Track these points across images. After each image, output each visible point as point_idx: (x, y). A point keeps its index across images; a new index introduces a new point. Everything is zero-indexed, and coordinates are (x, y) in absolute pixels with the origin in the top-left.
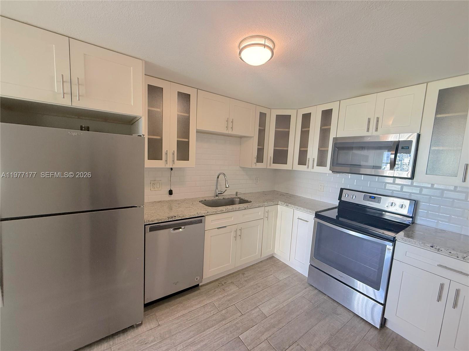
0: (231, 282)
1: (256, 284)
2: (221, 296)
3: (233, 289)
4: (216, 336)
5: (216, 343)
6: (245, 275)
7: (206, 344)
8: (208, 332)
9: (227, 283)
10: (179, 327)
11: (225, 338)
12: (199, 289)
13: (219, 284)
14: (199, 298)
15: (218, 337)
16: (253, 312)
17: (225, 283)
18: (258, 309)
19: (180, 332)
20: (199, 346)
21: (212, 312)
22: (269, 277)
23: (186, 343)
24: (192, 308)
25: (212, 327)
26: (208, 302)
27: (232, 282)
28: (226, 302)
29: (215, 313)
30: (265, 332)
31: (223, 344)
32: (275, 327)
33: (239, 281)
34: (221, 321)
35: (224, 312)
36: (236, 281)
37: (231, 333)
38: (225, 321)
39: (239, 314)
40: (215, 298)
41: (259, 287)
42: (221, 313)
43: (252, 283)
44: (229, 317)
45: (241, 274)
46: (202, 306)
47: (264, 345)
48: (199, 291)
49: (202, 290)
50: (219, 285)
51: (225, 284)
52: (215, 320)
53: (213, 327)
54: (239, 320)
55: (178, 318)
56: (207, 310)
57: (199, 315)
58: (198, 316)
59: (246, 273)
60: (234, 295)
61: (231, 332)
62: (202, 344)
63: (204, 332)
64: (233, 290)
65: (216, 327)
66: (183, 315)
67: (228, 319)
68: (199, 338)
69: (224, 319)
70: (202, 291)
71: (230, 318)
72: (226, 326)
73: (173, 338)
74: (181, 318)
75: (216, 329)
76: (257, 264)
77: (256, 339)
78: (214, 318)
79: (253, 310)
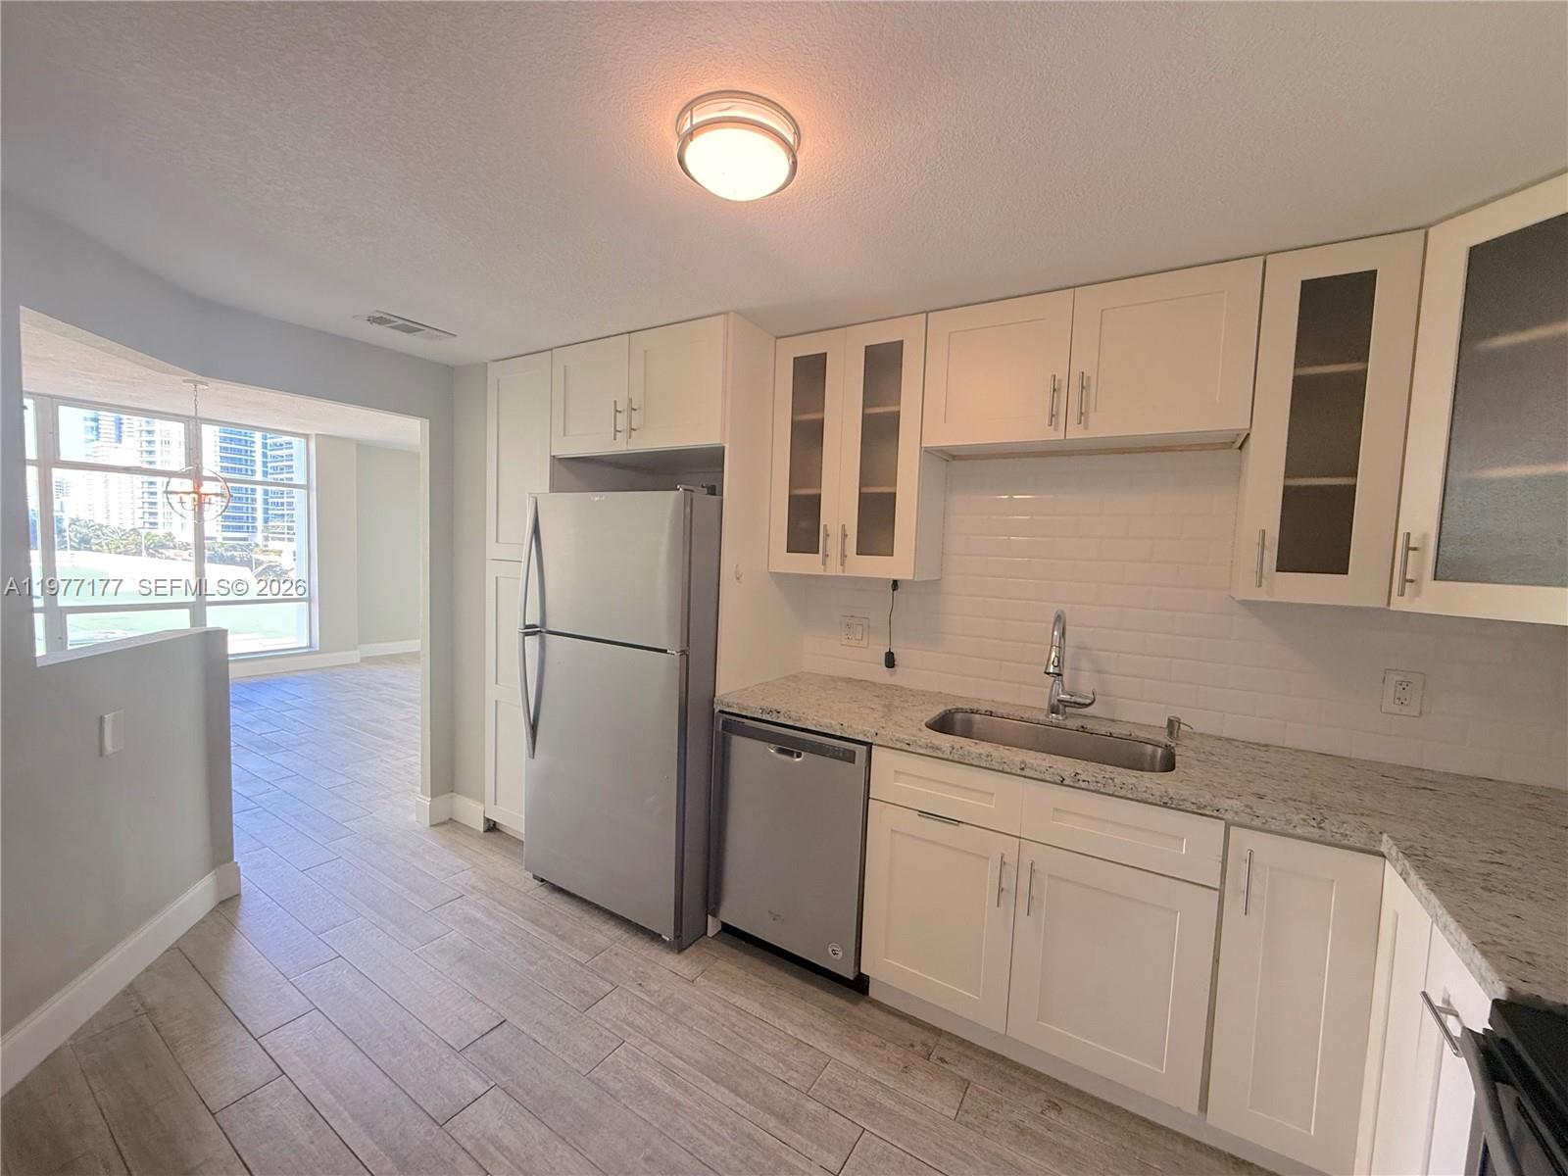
0: (965, 1076)
2: (870, 1072)
3: (940, 1099)
4: (714, 1119)
5: (691, 1129)
6: (1052, 1114)
7: (678, 1104)
8: (723, 1094)
9: (948, 1067)
10: (703, 1019)
11: (718, 1149)
12: (855, 1003)
13: (924, 1044)
14: (821, 1016)
15: (715, 1126)
17: (942, 1060)
19: (691, 1029)
20: (668, 1090)
21: (791, 1072)
23: (665, 1056)
24: (777, 1020)
25: (739, 1095)
26: (822, 1045)
27: (964, 1080)
28: (858, 1099)
29: (793, 1084)
31: (697, 1151)
33: (997, 1102)
34: (772, 1113)
35: (812, 1106)
37: (742, 1162)
38: (778, 1125)
40: (849, 1059)
42: (804, 1101)
44: (800, 1133)
45: (1042, 1096)
46: (799, 1037)
48: (848, 1004)
49: (860, 1011)
50: (918, 1048)
51: (939, 1062)
52: (766, 1095)
53: (740, 1101)
54: (807, 1170)
55: (727, 1005)
56: (791, 1059)
57: (765, 1045)
58: (761, 1047)
59: (1073, 1115)
60: (907, 1112)
61: (748, 1158)
62: (678, 1095)
63: (714, 1084)
64: (924, 1099)
65: (743, 1107)
66: (740, 1011)
67: (789, 1132)
68: (690, 1079)
69: (782, 1118)
70: (855, 1011)
71: (798, 1136)
72: (760, 1134)
73: (671, 1024)
74: (733, 1010)
75: (738, 1109)
76: (1188, 1141)
78: (772, 1088)
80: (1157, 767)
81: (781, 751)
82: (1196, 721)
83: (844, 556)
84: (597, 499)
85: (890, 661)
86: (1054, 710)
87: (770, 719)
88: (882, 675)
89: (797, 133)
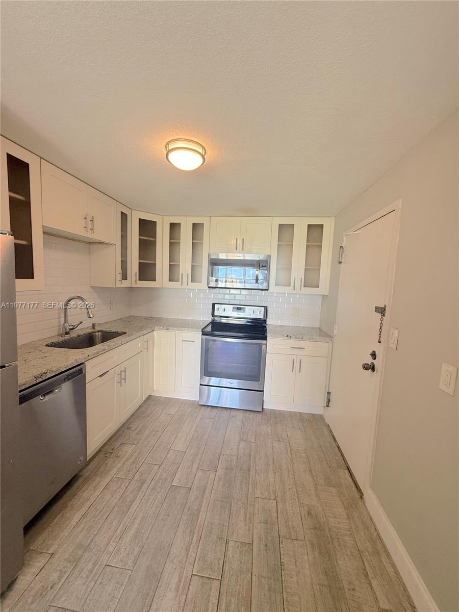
0: (119, 444)
1: (153, 430)
2: (119, 465)
3: (128, 450)
4: (147, 502)
5: (153, 508)
6: (132, 429)
7: (143, 518)
8: (135, 506)
9: (116, 448)
10: (89, 532)
11: (159, 496)
14: (89, 485)
16: (169, 456)
17: (112, 449)
18: (172, 452)
19: (96, 535)
20: (136, 526)
21: (122, 486)
22: (160, 417)
23: (116, 537)
24: (91, 501)
25: (135, 499)
26: (107, 481)
27: (121, 444)
28: (132, 466)
29: (127, 485)
30: (192, 464)
31: (162, 502)
32: (198, 455)
33: (129, 437)
34: (141, 487)
35: (137, 477)
36: (126, 440)
37: (162, 488)
38: (146, 483)
39: (157, 467)
40: (115, 470)
41: (158, 431)
42: (135, 480)
43: (147, 432)
44: (148, 477)
45: (125, 430)
46: (102, 489)
47: (199, 474)
50: (107, 455)
51: (114, 450)
52: (133, 491)
53: (138, 497)
54: (160, 472)
55: (78, 524)
56: (115, 488)
57: (107, 500)
59: (131, 426)
60: (136, 454)
61: (160, 487)
62: (137, 521)
63: (131, 509)
64: (130, 451)
66: (83, 516)
67: (148, 480)
68: (129, 520)
69: (143, 484)
72: (151, 487)
73: (93, 547)
75: (141, 498)
77: (190, 475)
78: (131, 489)
79: (167, 454)
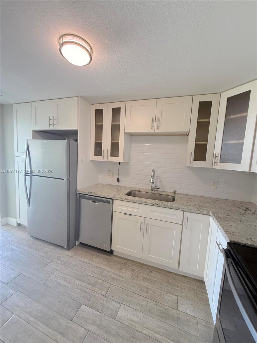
0: (133, 268)
1: (148, 289)
2: (113, 271)
3: (127, 274)
5: (70, 292)
6: (151, 273)
7: (67, 286)
8: (77, 282)
9: (130, 267)
10: (75, 265)
11: (77, 296)
12: (110, 256)
14: (102, 260)
15: (76, 290)
16: (113, 303)
18: (118, 305)
19: (71, 268)
20: (65, 283)
21: (95, 274)
23: (64, 276)
24: (92, 263)
25: (82, 282)
26: (103, 267)
27: (133, 269)
28: (110, 278)
29: (95, 277)
30: (97, 325)
31: (72, 297)
32: (106, 333)
33: (140, 273)
34: (90, 284)
35: (100, 281)
36: (137, 271)
37: (83, 297)
38: (92, 287)
39: (104, 293)
40: (108, 269)
41: (147, 293)
42: (98, 280)
43: (146, 284)
45: (149, 270)
46: (97, 266)
47: (82, 331)
48: (109, 257)
49: (112, 258)
51: (128, 266)
52: (89, 281)
53: (82, 283)
54: (98, 296)
55: (80, 261)
56: (95, 271)
57: (89, 269)
58: (88, 270)
59: (155, 273)
60: (121, 279)
62: (67, 284)
63: (76, 280)
64: (125, 275)
65: (83, 284)
66: (84, 262)
67: (94, 288)
68: (71, 280)
69: (93, 285)
70: (110, 258)
71: (96, 289)
72: (87, 290)
73: (66, 268)
74: (82, 262)
75: (82, 285)
76: (176, 274)
77: (85, 321)
78: (90, 279)
79: (115, 301)
80: (172, 201)
81: (93, 202)
82: (179, 191)
83: (107, 157)
84: (45, 141)
85: (118, 180)
86: (152, 190)
87: (90, 195)
88: (117, 183)
89: (91, 49)
